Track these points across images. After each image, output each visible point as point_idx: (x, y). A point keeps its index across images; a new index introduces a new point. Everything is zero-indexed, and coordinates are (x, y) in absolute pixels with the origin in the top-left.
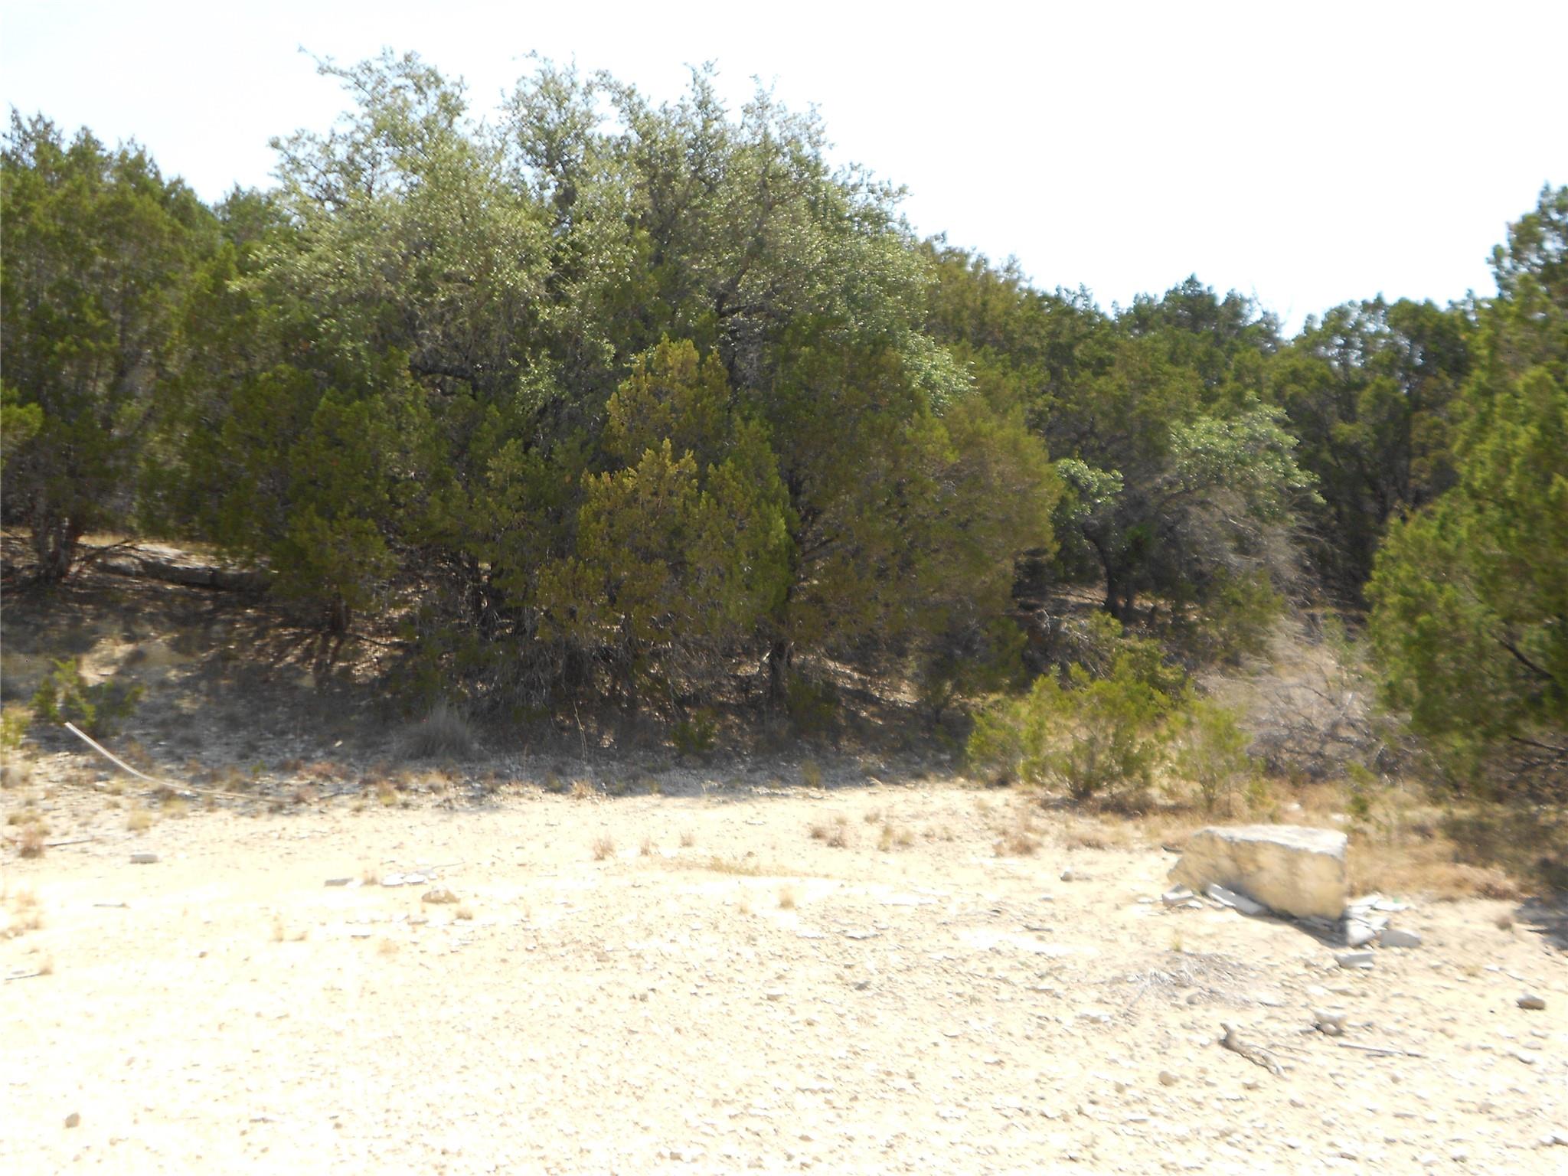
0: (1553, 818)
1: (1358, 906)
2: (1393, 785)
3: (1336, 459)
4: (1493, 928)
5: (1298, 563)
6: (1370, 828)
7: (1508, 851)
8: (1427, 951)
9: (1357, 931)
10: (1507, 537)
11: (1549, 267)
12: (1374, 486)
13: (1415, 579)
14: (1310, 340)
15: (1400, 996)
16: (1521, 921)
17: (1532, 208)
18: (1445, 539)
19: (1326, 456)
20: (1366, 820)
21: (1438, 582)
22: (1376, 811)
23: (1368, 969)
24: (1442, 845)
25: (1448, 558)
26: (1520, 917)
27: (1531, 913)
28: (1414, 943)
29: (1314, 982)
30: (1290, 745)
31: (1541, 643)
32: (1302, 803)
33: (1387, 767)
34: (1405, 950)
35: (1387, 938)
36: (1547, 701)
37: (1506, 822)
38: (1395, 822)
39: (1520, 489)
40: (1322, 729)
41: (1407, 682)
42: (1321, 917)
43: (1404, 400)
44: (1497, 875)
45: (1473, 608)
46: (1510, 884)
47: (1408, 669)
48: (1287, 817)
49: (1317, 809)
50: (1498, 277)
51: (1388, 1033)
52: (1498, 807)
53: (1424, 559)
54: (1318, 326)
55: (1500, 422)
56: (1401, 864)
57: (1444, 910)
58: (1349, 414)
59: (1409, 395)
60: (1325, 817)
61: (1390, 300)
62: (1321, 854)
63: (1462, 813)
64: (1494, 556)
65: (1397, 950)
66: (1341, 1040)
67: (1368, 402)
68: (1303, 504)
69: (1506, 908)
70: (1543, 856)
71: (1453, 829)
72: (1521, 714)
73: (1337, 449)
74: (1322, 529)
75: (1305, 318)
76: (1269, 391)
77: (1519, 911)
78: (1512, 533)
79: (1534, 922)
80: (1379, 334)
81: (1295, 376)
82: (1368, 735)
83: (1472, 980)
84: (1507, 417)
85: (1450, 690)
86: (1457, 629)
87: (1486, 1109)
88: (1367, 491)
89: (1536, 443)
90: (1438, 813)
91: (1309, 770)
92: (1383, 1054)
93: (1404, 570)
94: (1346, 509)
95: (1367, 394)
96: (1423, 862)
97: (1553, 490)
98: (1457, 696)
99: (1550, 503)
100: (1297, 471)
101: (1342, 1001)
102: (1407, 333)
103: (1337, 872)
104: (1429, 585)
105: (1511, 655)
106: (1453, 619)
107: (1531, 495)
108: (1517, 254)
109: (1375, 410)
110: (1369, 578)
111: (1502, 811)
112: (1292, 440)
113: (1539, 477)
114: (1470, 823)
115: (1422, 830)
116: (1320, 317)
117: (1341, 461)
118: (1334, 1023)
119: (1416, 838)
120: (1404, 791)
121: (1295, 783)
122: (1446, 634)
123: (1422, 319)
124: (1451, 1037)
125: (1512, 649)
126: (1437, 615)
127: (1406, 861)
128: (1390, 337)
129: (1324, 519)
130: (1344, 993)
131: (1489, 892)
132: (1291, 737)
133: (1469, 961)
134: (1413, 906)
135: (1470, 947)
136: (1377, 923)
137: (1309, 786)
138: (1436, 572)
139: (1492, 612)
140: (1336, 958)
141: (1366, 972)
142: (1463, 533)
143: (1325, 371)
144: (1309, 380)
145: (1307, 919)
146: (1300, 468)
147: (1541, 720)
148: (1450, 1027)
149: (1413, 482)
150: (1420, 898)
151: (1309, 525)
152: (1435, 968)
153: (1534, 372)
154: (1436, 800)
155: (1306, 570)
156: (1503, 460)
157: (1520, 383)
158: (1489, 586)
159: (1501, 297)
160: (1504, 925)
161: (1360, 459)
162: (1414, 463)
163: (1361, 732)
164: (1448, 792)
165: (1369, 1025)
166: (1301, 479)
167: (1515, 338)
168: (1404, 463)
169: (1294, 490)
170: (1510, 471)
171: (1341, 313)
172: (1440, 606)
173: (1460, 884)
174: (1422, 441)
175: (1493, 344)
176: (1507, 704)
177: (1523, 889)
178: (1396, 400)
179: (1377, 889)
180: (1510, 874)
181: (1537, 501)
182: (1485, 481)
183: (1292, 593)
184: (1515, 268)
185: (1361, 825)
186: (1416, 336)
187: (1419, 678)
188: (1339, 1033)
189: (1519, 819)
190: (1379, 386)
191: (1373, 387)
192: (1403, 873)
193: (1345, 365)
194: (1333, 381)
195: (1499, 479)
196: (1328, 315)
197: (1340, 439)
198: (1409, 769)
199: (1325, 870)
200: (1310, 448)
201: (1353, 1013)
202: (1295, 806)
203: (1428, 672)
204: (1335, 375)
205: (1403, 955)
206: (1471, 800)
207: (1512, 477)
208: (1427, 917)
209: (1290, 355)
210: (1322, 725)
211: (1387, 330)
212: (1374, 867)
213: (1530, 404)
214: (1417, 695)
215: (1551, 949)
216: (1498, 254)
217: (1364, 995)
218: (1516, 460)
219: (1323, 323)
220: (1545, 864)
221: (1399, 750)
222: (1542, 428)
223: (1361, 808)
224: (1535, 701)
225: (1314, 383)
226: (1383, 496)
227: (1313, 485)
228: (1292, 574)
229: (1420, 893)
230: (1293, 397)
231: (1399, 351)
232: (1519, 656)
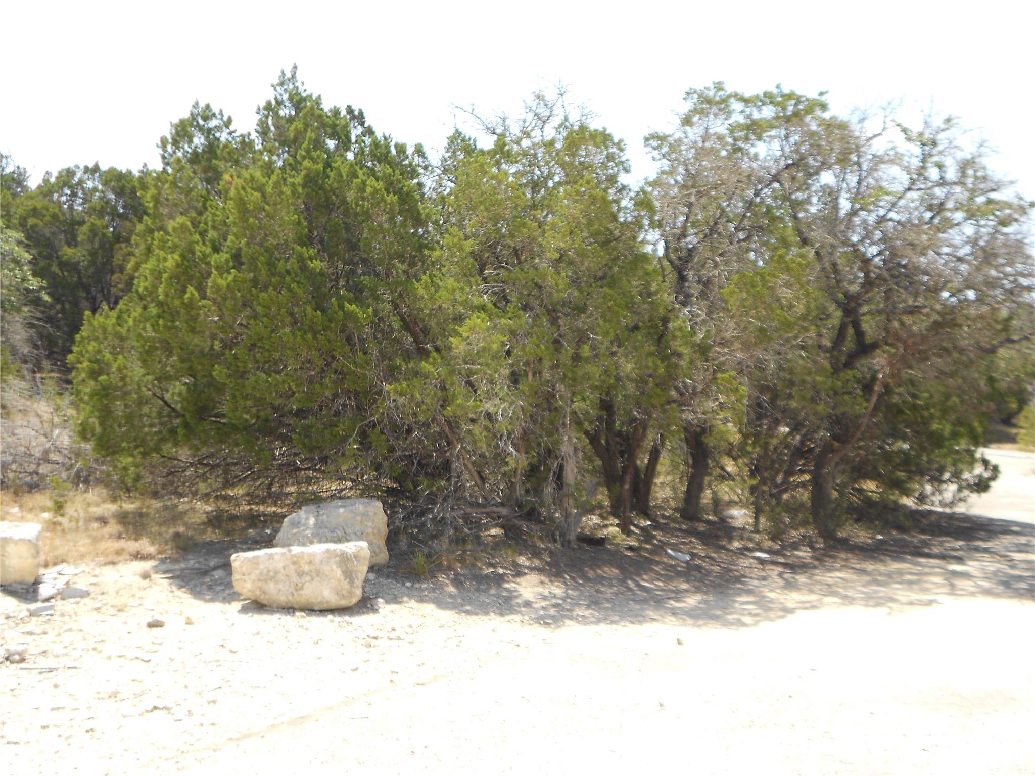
0: (187, 507)
1: (49, 575)
2: (86, 491)
3: (62, 270)
4: (139, 579)
5: (30, 340)
6: (64, 521)
7: (155, 529)
8: (93, 598)
9: (45, 590)
10: (158, 325)
11: (195, 153)
12: (88, 292)
13: (99, 351)
14: (47, 190)
15: (70, 630)
16: (156, 573)
17: (186, 115)
18: (119, 325)
19: (55, 269)
20: (62, 515)
21: (114, 354)
22: (70, 510)
23: (51, 615)
24: (114, 527)
25: (122, 339)
26: (156, 570)
27: (164, 567)
28: (85, 594)
29: (10, 628)
30: (14, 467)
31: (180, 394)
32: (21, 507)
33: (83, 479)
34: (78, 599)
35: (66, 593)
36: (181, 431)
37: (158, 511)
38: (82, 515)
39: (166, 295)
40: (38, 455)
41: (91, 420)
42: (21, 583)
43: (109, 235)
44: (145, 545)
45: (137, 371)
46: (152, 549)
47: (92, 412)
48: (7, 517)
49: (31, 510)
50: (164, 157)
51: (57, 656)
52: (153, 501)
53: (106, 338)
54: (53, 180)
55: (157, 251)
56: (83, 543)
57: (108, 570)
58: (72, 241)
59: (113, 233)
60: (37, 515)
61: (104, 167)
62: (21, 540)
63: (129, 506)
64: (149, 338)
65: (72, 600)
66: (23, 665)
67: (85, 234)
68: (36, 302)
69: (148, 565)
70: (175, 530)
71: (123, 518)
72: (163, 440)
73: (62, 265)
74: (50, 320)
75: (44, 173)
76: (16, 221)
77: (155, 566)
78: (161, 322)
79: (165, 572)
80: (95, 189)
81: (35, 212)
82: (70, 459)
83: (120, 614)
84: (162, 248)
85: (120, 426)
86: (125, 385)
87: (114, 695)
88: (84, 294)
89: (178, 266)
90: (113, 508)
91: (27, 484)
92: (51, 670)
93: (92, 346)
94: (67, 306)
95: (85, 229)
96: (95, 540)
97: (187, 295)
98: (124, 429)
99: (185, 304)
100: (30, 278)
101: (29, 638)
102: (113, 190)
103: (33, 551)
104: (108, 356)
105: (161, 403)
106: (123, 379)
107: (173, 298)
108: (175, 143)
109: (91, 240)
110: (71, 352)
111: (157, 504)
112: (27, 256)
113: (179, 287)
114: (133, 513)
115: (103, 520)
116: (55, 174)
117: (66, 273)
118: (19, 654)
119: (96, 525)
120: (94, 494)
121: (16, 493)
122: (116, 388)
123: (123, 181)
124: (100, 652)
125: (162, 399)
126: (112, 376)
127: (87, 541)
128: (102, 192)
129: (52, 312)
130: (31, 633)
131: (138, 556)
132: (14, 461)
133: (119, 602)
134: (87, 569)
135: (121, 592)
136: (60, 584)
137: (26, 494)
138: (114, 347)
139: (148, 374)
140: (28, 610)
141: (49, 617)
142: (131, 322)
143: (56, 210)
144: (44, 216)
145: (10, 585)
146: (35, 275)
147: (176, 444)
148: (100, 646)
149: (113, 290)
150: (92, 564)
151: (39, 315)
152: (98, 609)
153: (180, 219)
154: (114, 499)
155: (36, 346)
156: (157, 274)
157: (171, 225)
158: (146, 357)
159: (164, 170)
160: (146, 576)
161: (79, 273)
162: (115, 277)
163: (65, 456)
164: (122, 494)
165: (45, 652)
166: (34, 283)
167: (170, 197)
168: (109, 277)
169: (27, 290)
170: (161, 283)
171: (70, 173)
172: (114, 369)
173: (119, 552)
174: (120, 263)
175: (156, 200)
176: (156, 433)
177: (160, 553)
178: (104, 235)
179: (62, 561)
180: (152, 543)
181: (177, 302)
182: (146, 289)
183: (26, 362)
184: (174, 152)
185: (59, 519)
186: (120, 193)
187: (98, 418)
188: (23, 660)
189: (166, 508)
190: (93, 224)
191: (89, 224)
192: (82, 549)
193: (71, 207)
194: (62, 218)
195: (155, 288)
196: (60, 173)
197: (65, 258)
198: (97, 479)
199: (24, 550)
200: (43, 264)
201: (33, 646)
202: (16, 510)
203: (105, 414)
204: (64, 214)
205: (78, 603)
206: (136, 498)
207: (162, 286)
208: (95, 576)
209: (32, 198)
210: (37, 453)
211: (100, 187)
212: (62, 546)
213: (176, 240)
214: (98, 430)
215: (174, 588)
216: (164, 143)
217: (45, 633)
218: (165, 276)
219: (57, 178)
220: (177, 535)
221: (91, 468)
222: (182, 256)
223: (59, 508)
224: (173, 432)
225: (48, 218)
226: (94, 299)
227: (42, 288)
228: (26, 349)
229: (93, 561)
230: (34, 226)
231: (108, 202)
232: (166, 403)
